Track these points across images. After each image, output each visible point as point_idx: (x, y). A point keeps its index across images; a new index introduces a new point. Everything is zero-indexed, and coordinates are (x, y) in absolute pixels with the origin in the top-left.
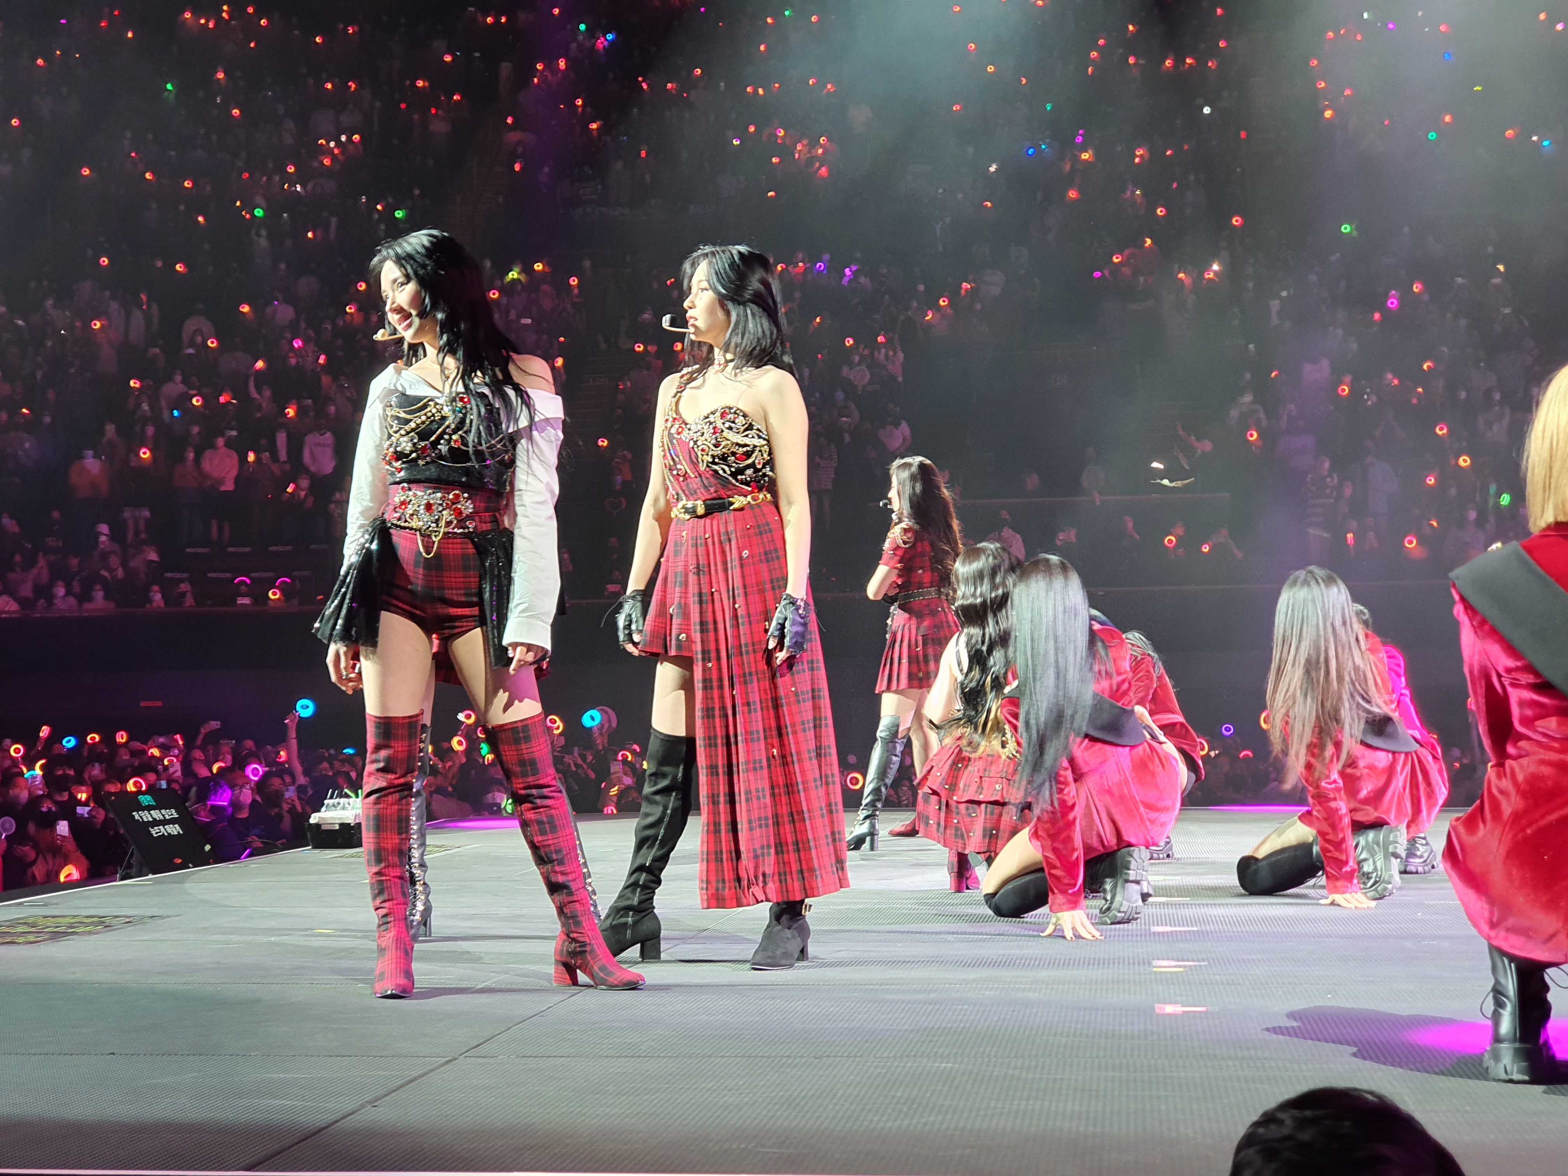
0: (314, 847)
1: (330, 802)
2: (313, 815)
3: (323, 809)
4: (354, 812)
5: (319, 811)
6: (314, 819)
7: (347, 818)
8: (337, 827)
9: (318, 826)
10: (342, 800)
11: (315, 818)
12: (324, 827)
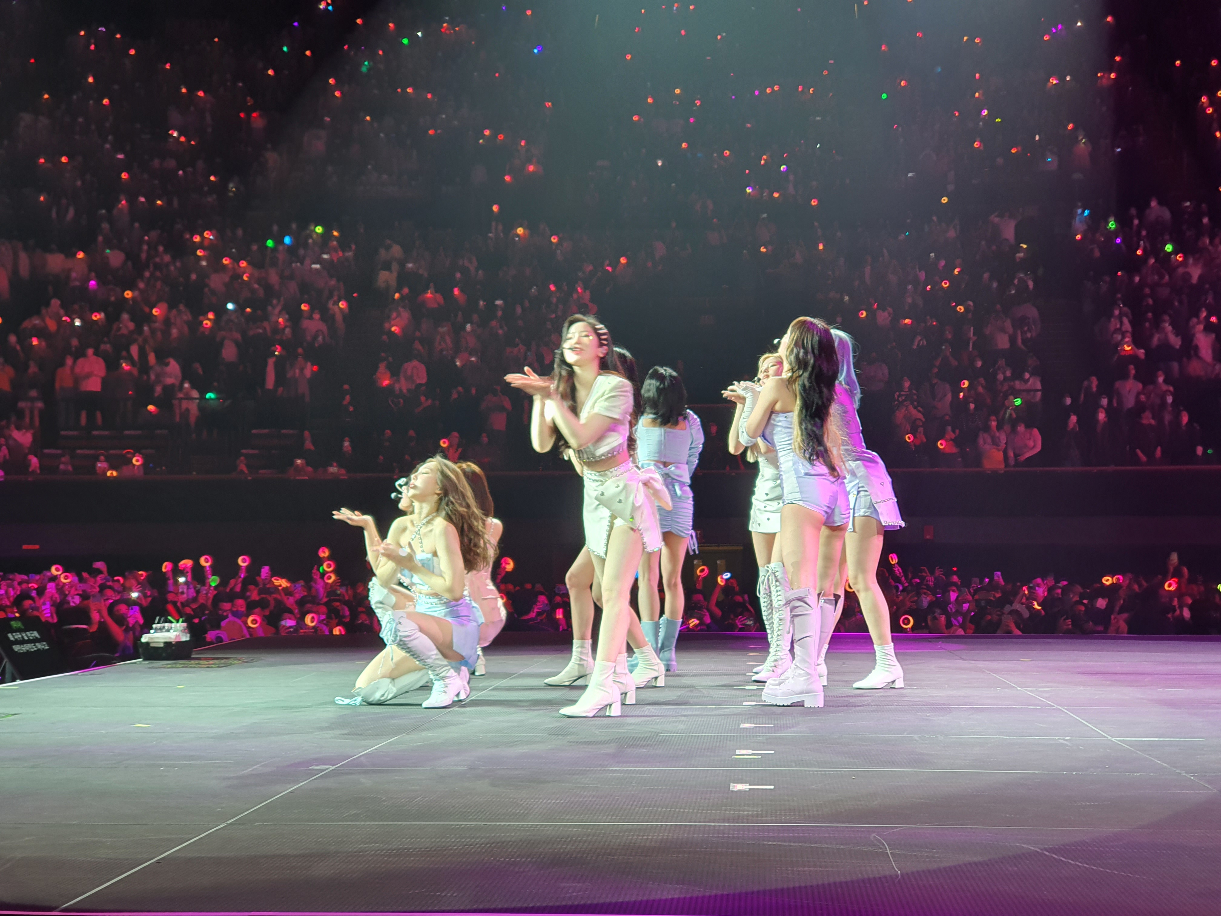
0: (145, 659)
1: (159, 626)
3: (152, 631)
4: (175, 633)
5: (149, 633)
7: (170, 638)
8: (162, 645)
9: (148, 644)
10: (166, 625)
11: (145, 638)
12: (152, 645)
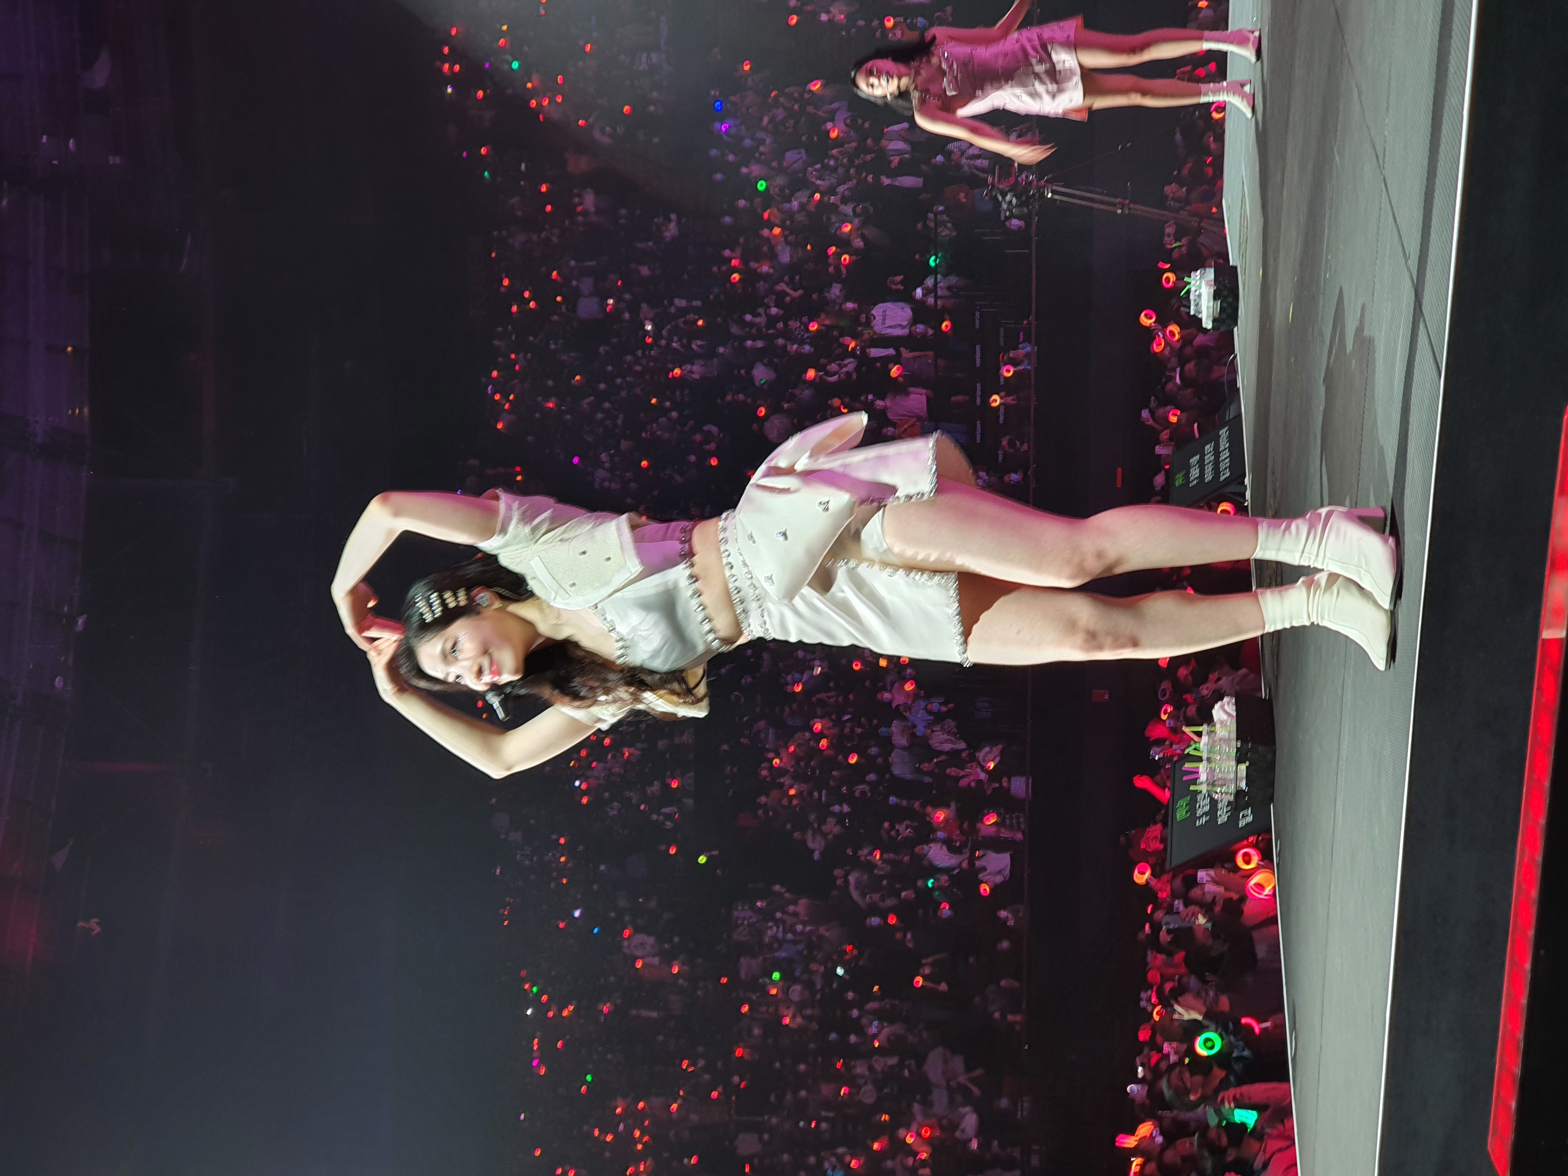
1: (1192, 307)
2: (1204, 325)
3: (1199, 315)
4: (1204, 286)
5: (1201, 320)
6: (1207, 324)
7: (1209, 292)
8: (1217, 302)
9: (1215, 321)
10: (1192, 297)
12: (1217, 315)
